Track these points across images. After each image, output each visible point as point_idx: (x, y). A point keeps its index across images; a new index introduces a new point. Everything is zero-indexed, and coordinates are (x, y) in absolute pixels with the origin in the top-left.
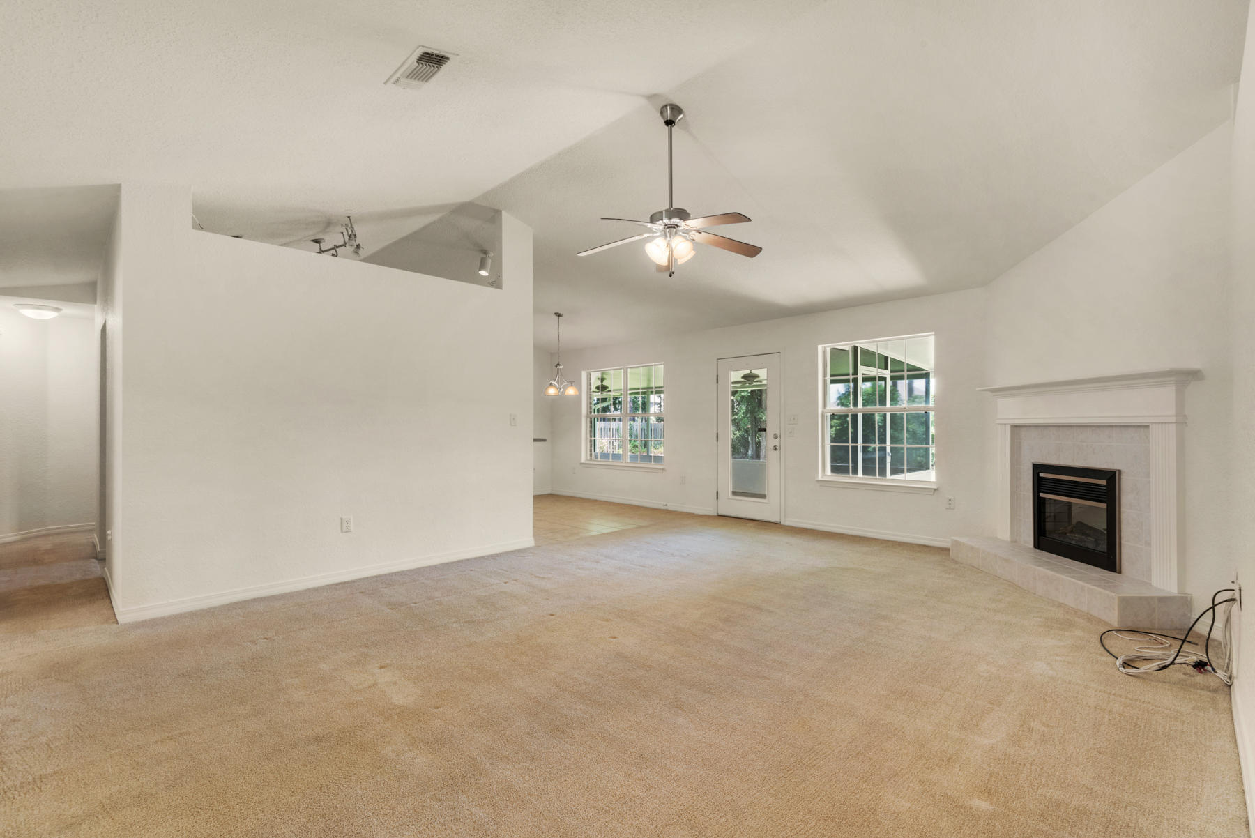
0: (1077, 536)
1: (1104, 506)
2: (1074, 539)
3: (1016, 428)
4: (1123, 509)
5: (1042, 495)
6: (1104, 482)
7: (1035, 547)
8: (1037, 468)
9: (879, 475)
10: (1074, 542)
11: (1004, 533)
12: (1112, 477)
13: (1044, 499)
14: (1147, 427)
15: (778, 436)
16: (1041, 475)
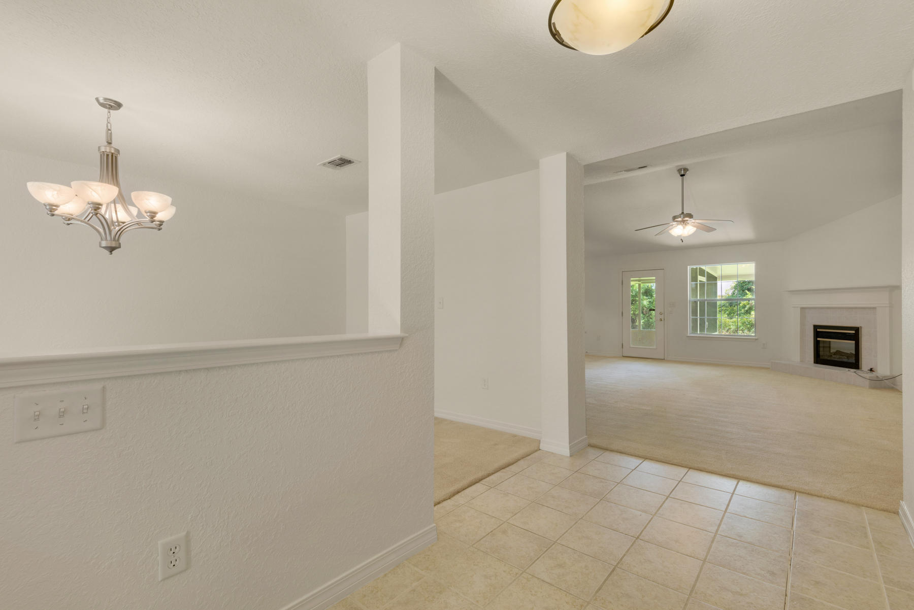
0: (838, 356)
1: (854, 342)
2: (836, 358)
3: (803, 309)
4: (862, 343)
5: (818, 339)
6: (854, 332)
7: (815, 363)
8: (816, 327)
9: (707, 331)
10: (836, 359)
11: (796, 358)
12: (857, 330)
13: (819, 341)
14: (875, 308)
15: (663, 320)
16: (818, 330)
